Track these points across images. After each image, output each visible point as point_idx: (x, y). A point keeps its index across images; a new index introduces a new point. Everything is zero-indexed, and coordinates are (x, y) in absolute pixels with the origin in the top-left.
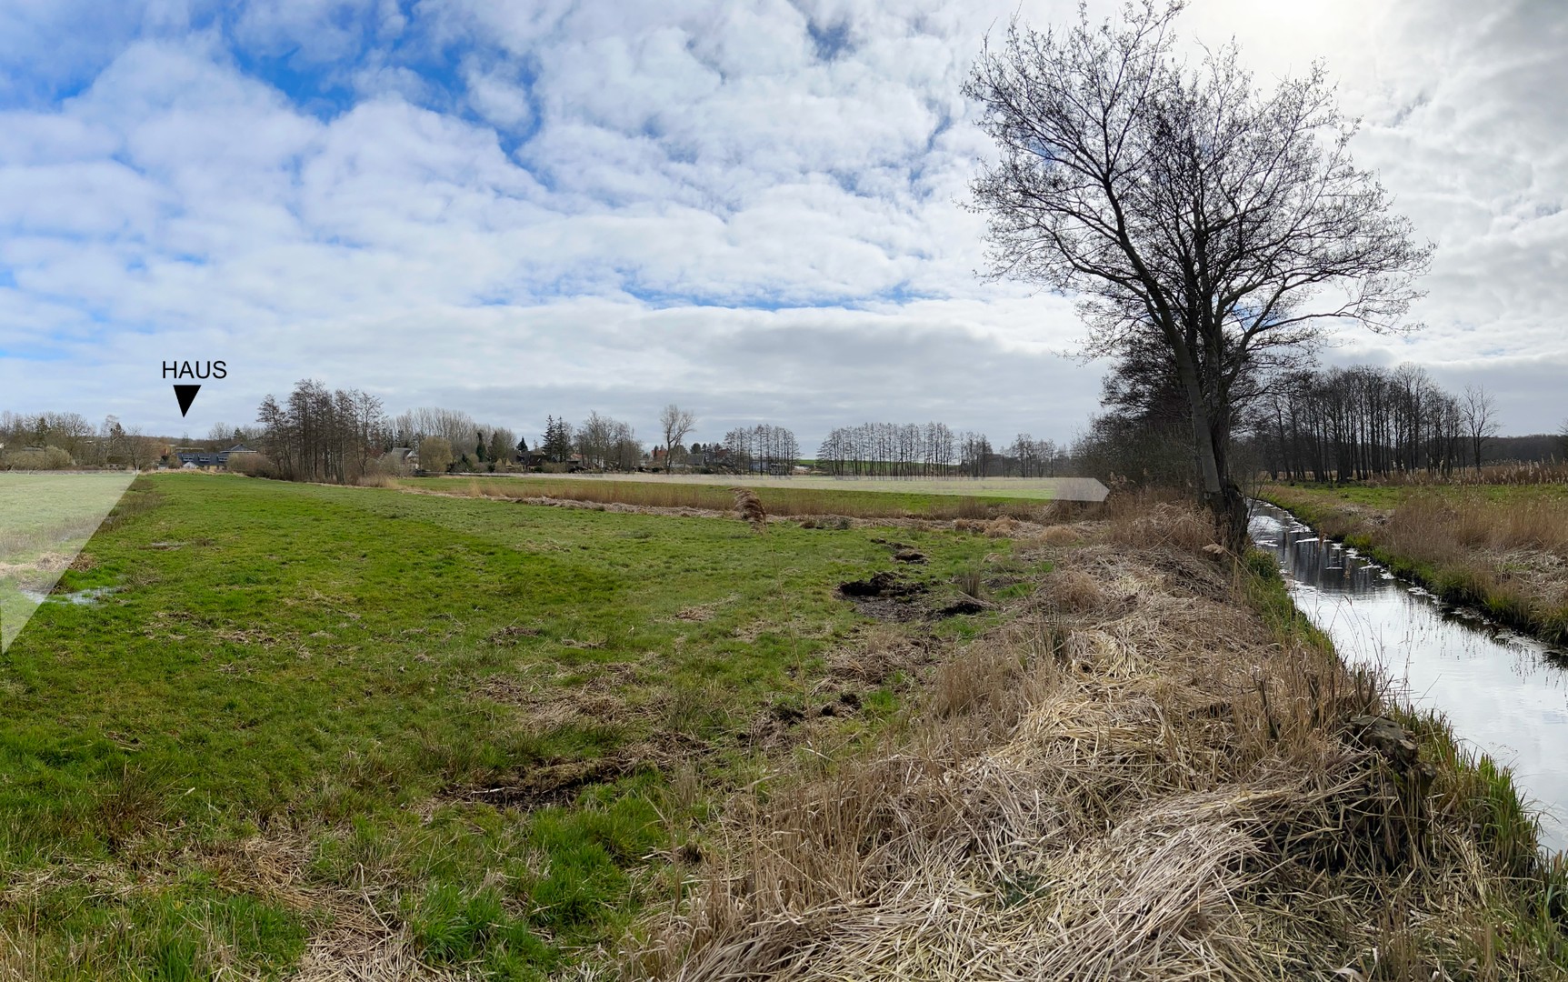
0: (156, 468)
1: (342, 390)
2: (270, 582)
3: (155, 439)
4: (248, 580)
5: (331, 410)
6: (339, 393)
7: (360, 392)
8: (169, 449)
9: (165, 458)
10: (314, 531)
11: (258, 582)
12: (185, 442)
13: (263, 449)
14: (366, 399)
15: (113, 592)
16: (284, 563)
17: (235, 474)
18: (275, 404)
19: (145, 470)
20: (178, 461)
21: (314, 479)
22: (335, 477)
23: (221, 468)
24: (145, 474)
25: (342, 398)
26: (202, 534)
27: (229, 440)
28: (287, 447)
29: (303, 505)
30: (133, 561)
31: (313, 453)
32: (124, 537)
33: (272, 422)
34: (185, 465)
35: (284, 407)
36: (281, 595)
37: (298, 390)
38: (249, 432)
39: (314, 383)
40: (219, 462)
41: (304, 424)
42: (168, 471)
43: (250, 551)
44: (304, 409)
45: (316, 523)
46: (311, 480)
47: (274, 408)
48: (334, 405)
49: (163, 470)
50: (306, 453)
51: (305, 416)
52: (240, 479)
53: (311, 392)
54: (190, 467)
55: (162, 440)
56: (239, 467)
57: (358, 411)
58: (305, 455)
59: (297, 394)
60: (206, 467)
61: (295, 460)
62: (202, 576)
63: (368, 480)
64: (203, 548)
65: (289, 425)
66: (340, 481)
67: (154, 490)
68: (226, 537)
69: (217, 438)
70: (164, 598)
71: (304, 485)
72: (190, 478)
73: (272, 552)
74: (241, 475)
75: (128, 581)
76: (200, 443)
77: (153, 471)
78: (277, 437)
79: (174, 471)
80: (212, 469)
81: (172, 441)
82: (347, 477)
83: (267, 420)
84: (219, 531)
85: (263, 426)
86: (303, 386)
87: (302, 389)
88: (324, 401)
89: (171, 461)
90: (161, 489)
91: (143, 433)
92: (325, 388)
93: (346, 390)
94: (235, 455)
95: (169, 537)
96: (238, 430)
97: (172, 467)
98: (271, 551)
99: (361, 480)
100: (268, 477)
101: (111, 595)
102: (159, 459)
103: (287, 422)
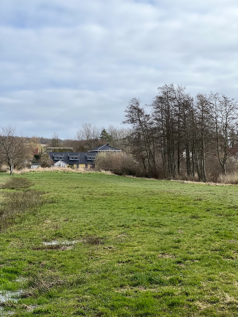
0: (29, 166)
1: (203, 93)
2: (172, 282)
3: (28, 139)
4: (151, 281)
5: (192, 112)
6: (200, 96)
7: (220, 96)
8: (41, 147)
9: (37, 157)
10: (197, 228)
11: (161, 283)
12: (55, 142)
13: (129, 149)
14: (226, 102)
15: (17, 298)
16: (179, 262)
17: (103, 172)
18: (140, 107)
19: (19, 169)
20: (49, 160)
21: (177, 176)
22: (196, 175)
23: (89, 166)
24: (19, 172)
25: (203, 102)
26: (90, 233)
27: (96, 140)
28: (151, 147)
29: (175, 202)
30: (30, 263)
31: (176, 152)
32: (14, 236)
33: (137, 124)
34: (56, 164)
35: (149, 110)
36: (190, 297)
37: (161, 95)
38: (114, 132)
39: (176, 87)
40: (87, 161)
41: (167, 126)
42: (41, 169)
43: (142, 249)
44: (168, 112)
45: (195, 221)
46: (174, 178)
47: (139, 111)
48: (194, 108)
49: (35, 168)
50: (169, 151)
51: (168, 118)
52: (109, 177)
53: (173, 96)
54: (61, 166)
55: (35, 140)
56: (107, 165)
57: (219, 113)
58: (169, 153)
59: (161, 98)
60: (75, 166)
61: (159, 159)
62: (103, 277)
63: (228, 178)
64: (94, 247)
65: (153, 126)
66: (202, 178)
67: (32, 188)
68: (113, 234)
69: (85, 139)
70: (71, 303)
71: (169, 182)
72: (61, 177)
73: (164, 251)
74: (109, 173)
75: (31, 284)
76: (69, 143)
77: (26, 170)
78: (142, 137)
79: (47, 169)
80: (82, 168)
81: (43, 141)
82: (208, 174)
83: (133, 121)
84: (105, 229)
85: (129, 127)
86: (166, 90)
87: (165, 93)
88: (186, 104)
89: (42, 160)
90: (37, 187)
91: (17, 134)
92: (185, 92)
93: (206, 94)
94: (103, 154)
95: (59, 236)
96: (104, 131)
97: (44, 165)
98: (162, 249)
99: (221, 177)
100: (134, 174)
101: (16, 301)
102: (32, 157)
103: (151, 123)
